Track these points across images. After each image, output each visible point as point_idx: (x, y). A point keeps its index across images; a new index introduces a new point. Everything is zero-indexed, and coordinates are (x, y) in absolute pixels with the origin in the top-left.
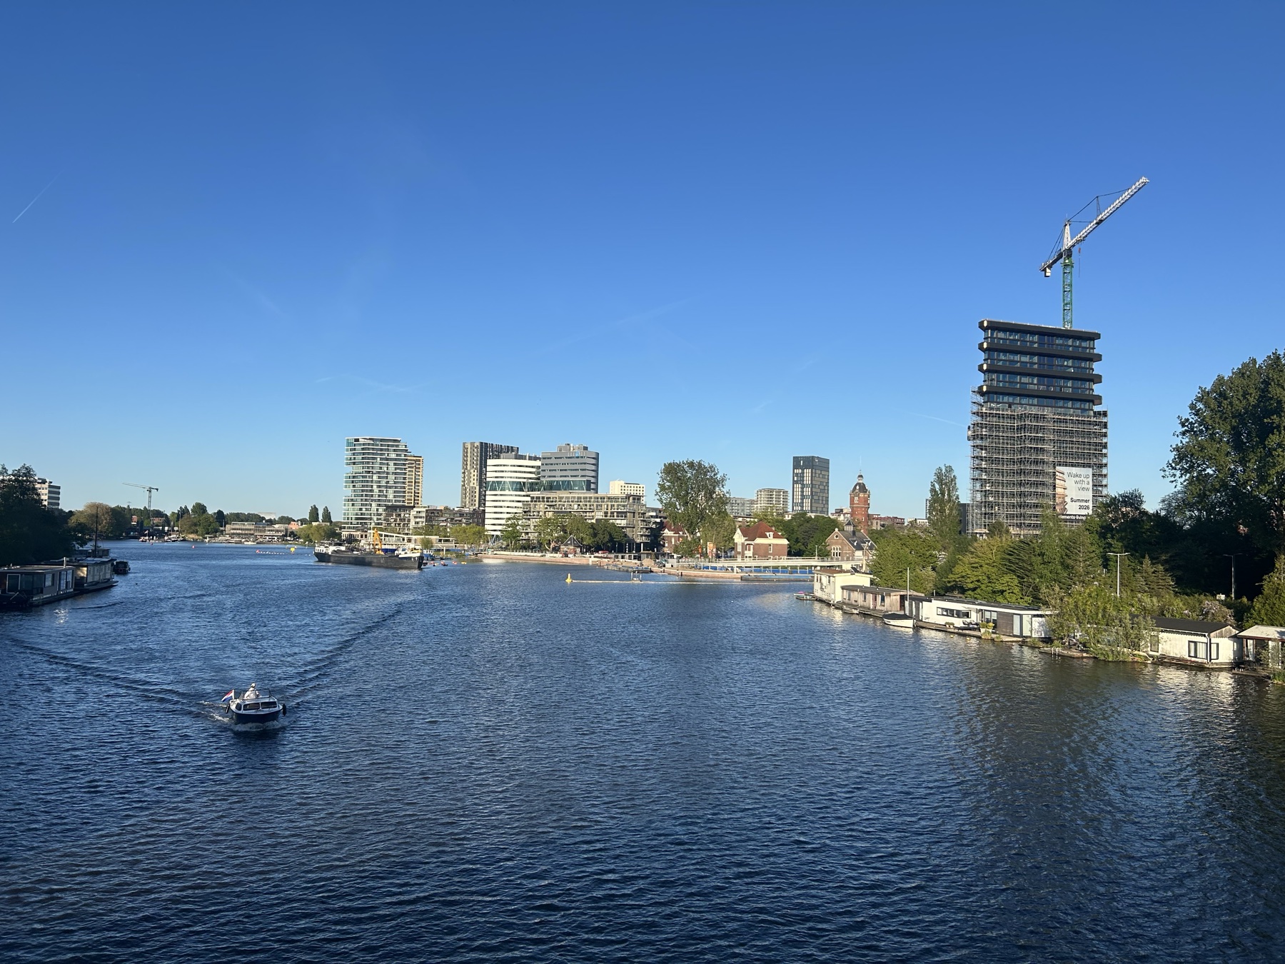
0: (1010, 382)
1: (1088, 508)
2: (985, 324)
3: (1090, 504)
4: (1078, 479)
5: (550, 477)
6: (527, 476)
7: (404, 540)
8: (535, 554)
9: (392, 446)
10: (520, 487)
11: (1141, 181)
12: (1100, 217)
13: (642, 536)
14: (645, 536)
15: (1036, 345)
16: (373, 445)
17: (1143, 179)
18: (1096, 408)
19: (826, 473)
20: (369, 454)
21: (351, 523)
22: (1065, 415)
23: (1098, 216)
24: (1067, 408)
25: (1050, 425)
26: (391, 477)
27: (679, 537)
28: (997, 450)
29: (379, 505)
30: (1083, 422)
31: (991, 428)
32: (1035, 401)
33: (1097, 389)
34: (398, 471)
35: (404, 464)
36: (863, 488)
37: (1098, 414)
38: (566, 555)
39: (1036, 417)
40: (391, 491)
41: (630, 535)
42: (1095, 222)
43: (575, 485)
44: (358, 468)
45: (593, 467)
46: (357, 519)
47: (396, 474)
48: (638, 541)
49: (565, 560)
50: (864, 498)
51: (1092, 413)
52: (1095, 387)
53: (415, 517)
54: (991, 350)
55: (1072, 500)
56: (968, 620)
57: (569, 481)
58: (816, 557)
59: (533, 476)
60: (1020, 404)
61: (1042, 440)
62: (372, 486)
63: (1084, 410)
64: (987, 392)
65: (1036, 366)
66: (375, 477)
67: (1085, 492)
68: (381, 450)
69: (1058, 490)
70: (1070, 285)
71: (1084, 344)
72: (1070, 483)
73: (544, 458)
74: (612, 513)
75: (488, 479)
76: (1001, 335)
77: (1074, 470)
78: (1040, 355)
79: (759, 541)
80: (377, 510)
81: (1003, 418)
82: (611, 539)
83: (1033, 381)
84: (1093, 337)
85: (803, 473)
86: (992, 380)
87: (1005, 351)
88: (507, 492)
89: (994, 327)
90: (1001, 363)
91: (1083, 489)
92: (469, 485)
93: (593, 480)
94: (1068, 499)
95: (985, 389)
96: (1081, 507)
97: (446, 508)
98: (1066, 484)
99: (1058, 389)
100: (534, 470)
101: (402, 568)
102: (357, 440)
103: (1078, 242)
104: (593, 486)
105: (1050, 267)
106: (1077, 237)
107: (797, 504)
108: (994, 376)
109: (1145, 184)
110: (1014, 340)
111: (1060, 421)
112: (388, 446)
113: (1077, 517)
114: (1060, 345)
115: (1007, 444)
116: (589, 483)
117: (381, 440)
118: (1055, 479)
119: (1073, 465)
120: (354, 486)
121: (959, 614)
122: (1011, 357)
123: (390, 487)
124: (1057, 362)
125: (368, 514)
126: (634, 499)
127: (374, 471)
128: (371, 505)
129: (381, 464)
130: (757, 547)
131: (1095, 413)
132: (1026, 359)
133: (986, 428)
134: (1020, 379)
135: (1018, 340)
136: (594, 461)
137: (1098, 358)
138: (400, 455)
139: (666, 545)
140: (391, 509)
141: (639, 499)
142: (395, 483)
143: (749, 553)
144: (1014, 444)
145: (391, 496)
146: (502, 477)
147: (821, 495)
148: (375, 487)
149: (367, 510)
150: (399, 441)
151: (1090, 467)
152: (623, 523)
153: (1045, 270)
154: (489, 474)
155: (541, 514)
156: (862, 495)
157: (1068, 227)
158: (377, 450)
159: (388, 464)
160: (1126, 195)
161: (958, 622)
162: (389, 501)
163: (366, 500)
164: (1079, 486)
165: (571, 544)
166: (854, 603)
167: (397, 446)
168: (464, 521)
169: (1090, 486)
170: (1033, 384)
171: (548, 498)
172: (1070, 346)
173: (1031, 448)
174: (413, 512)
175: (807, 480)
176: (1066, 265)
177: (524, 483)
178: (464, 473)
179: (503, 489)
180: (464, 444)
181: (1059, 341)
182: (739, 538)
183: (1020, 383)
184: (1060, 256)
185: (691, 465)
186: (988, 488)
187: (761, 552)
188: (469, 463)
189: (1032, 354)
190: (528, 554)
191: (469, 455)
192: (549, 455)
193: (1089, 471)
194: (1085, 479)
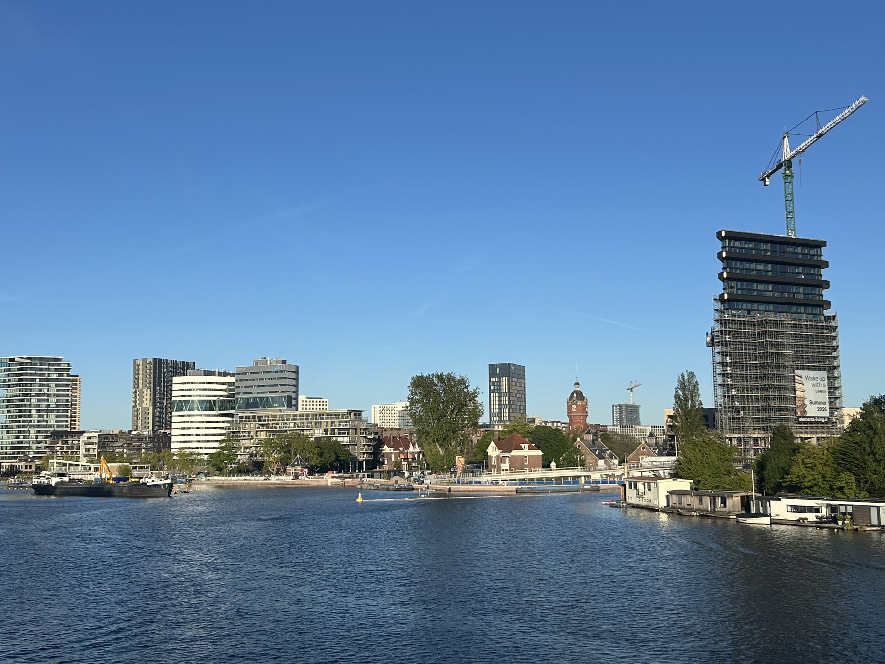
0: (747, 290)
1: (825, 409)
2: (723, 234)
3: (827, 406)
4: (814, 382)
5: (245, 393)
6: (218, 393)
7: (90, 468)
8: (257, 478)
9: (53, 365)
10: (210, 406)
11: (860, 100)
12: (820, 131)
13: (364, 453)
14: (367, 453)
15: (769, 254)
16: (31, 364)
17: (863, 98)
18: (826, 313)
19: (522, 381)
20: (26, 374)
21: (6, 453)
22: (800, 320)
23: (818, 130)
24: (800, 313)
25: (789, 331)
26: (53, 401)
27: (400, 453)
28: (741, 356)
29: (39, 432)
30: (817, 327)
31: (733, 334)
32: (772, 307)
33: (826, 294)
34: (60, 393)
35: (67, 385)
36: (580, 396)
37: (828, 319)
38: (296, 476)
39: (776, 323)
40: (52, 416)
41: (352, 452)
42: (815, 135)
43: (274, 402)
44: (13, 391)
45: (294, 382)
46: (12, 448)
47: (58, 396)
48: (361, 459)
49: (297, 482)
50: (582, 406)
51: (822, 318)
52: (824, 292)
53: (85, 444)
54: (728, 260)
55: (811, 403)
56: (820, 515)
57: (267, 398)
58: (579, 467)
59: (224, 393)
60: (758, 310)
61: (781, 345)
62: (30, 411)
63: (815, 315)
64: (728, 300)
65: (770, 274)
66: (34, 401)
67: (821, 395)
68: (41, 370)
69: (798, 393)
70: (792, 194)
71: (812, 252)
72: (808, 385)
73: (239, 374)
74: (333, 430)
75: (174, 399)
76: (737, 244)
77: (811, 373)
78: (773, 263)
79: (515, 453)
80: (37, 437)
81: (744, 324)
82: (337, 459)
83: (768, 288)
84: (821, 244)
85: (500, 381)
86: (732, 288)
87: (742, 260)
88: (196, 412)
89: (732, 236)
90: (738, 271)
91: (820, 391)
92: (141, 405)
93: (293, 395)
94: (807, 402)
95: (726, 296)
96: (819, 409)
97: (121, 433)
98: (804, 387)
99: (791, 295)
100: (225, 387)
101: (151, 497)
102: (12, 360)
103: (798, 153)
104: (293, 402)
105: (768, 176)
106: (798, 149)
107: (494, 414)
108: (733, 284)
109: (864, 103)
110: (749, 249)
111: (795, 326)
112: (49, 365)
113: (817, 419)
114: (792, 253)
115: (749, 349)
116: (290, 398)
117: (41, 359)
118: (794, 382)
119: (809, 369)
120: (9, 411)
121: (811, 510)
122: (748, 265)
123: (52, 411)
124: (789, 269)
125: (26, 442)
126: (355, 414)
127: (33, 393)
128: (29, 432)
129: (40, 385)
130: (513, 460)
131: (825, 317)
132: (760, 267)
133: (729, 334)
134: (757, 287)
135: (752, 249)
136: (294, 376)
137: (826, 264)
138: (62, 375)
139: (386, 462)
140: (56, 435)
141: (360, 415)
142: (57, 406)
143: (506, 466)
144: (755, 350)
145: (52, 420)
146: (190, 396)
147: (519, 403)
148: (34, 412)
149: (24, 437)
150: (60, 359)
151: (824, 370)
152: (345, 440)
153: (764, 179)
154: (174, 393)
155: (252, 434)
156: (579, 403)
157: (786, 139)
158: (36, 369)
159: (48, 385)
160: (846, 112)
161: (812, 517)
162: (50, 427)
163: (24, 427)
164: (816, 388)
165: (298, 465)
166: (686, 506)
167: (59, 365)
168: (144, 445)
169: (826, 388)
170: (769, 291)
171: (260, 417)
172: (800, 254)
173: (772, 353)
174: (83, 438)
175: (504, 388)
176: (787, 176)
177: (215, 401)
178: (135, 392)
179: (192, 409)
180: (135, 360)
181: (790, 249)
182: (493, 451)
183: (757, 290)
184: (780, 166)
185: (440, 377)
186: (733, 393)
187: (518, 465)
188: (140, 381)
189: (766, 262)
190: (248, 478)
191: (140, 372)
192: (244, 371)
193: (825, 374)
194: (821, 382)
